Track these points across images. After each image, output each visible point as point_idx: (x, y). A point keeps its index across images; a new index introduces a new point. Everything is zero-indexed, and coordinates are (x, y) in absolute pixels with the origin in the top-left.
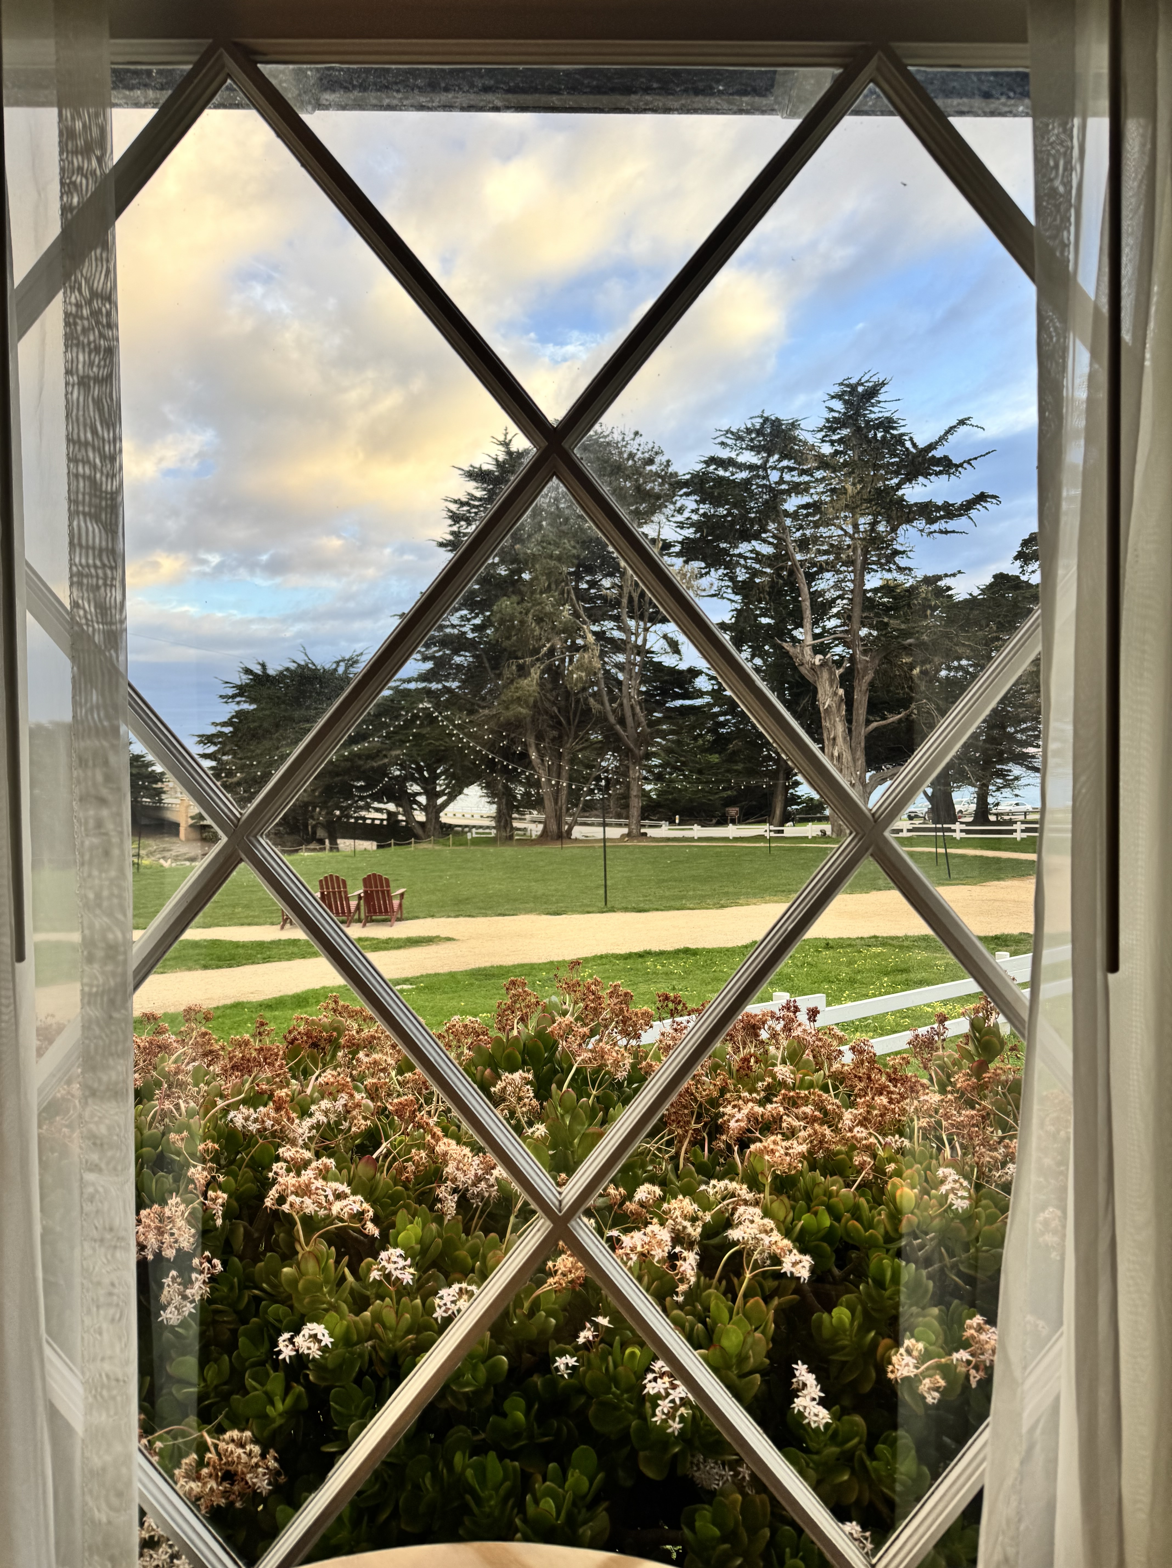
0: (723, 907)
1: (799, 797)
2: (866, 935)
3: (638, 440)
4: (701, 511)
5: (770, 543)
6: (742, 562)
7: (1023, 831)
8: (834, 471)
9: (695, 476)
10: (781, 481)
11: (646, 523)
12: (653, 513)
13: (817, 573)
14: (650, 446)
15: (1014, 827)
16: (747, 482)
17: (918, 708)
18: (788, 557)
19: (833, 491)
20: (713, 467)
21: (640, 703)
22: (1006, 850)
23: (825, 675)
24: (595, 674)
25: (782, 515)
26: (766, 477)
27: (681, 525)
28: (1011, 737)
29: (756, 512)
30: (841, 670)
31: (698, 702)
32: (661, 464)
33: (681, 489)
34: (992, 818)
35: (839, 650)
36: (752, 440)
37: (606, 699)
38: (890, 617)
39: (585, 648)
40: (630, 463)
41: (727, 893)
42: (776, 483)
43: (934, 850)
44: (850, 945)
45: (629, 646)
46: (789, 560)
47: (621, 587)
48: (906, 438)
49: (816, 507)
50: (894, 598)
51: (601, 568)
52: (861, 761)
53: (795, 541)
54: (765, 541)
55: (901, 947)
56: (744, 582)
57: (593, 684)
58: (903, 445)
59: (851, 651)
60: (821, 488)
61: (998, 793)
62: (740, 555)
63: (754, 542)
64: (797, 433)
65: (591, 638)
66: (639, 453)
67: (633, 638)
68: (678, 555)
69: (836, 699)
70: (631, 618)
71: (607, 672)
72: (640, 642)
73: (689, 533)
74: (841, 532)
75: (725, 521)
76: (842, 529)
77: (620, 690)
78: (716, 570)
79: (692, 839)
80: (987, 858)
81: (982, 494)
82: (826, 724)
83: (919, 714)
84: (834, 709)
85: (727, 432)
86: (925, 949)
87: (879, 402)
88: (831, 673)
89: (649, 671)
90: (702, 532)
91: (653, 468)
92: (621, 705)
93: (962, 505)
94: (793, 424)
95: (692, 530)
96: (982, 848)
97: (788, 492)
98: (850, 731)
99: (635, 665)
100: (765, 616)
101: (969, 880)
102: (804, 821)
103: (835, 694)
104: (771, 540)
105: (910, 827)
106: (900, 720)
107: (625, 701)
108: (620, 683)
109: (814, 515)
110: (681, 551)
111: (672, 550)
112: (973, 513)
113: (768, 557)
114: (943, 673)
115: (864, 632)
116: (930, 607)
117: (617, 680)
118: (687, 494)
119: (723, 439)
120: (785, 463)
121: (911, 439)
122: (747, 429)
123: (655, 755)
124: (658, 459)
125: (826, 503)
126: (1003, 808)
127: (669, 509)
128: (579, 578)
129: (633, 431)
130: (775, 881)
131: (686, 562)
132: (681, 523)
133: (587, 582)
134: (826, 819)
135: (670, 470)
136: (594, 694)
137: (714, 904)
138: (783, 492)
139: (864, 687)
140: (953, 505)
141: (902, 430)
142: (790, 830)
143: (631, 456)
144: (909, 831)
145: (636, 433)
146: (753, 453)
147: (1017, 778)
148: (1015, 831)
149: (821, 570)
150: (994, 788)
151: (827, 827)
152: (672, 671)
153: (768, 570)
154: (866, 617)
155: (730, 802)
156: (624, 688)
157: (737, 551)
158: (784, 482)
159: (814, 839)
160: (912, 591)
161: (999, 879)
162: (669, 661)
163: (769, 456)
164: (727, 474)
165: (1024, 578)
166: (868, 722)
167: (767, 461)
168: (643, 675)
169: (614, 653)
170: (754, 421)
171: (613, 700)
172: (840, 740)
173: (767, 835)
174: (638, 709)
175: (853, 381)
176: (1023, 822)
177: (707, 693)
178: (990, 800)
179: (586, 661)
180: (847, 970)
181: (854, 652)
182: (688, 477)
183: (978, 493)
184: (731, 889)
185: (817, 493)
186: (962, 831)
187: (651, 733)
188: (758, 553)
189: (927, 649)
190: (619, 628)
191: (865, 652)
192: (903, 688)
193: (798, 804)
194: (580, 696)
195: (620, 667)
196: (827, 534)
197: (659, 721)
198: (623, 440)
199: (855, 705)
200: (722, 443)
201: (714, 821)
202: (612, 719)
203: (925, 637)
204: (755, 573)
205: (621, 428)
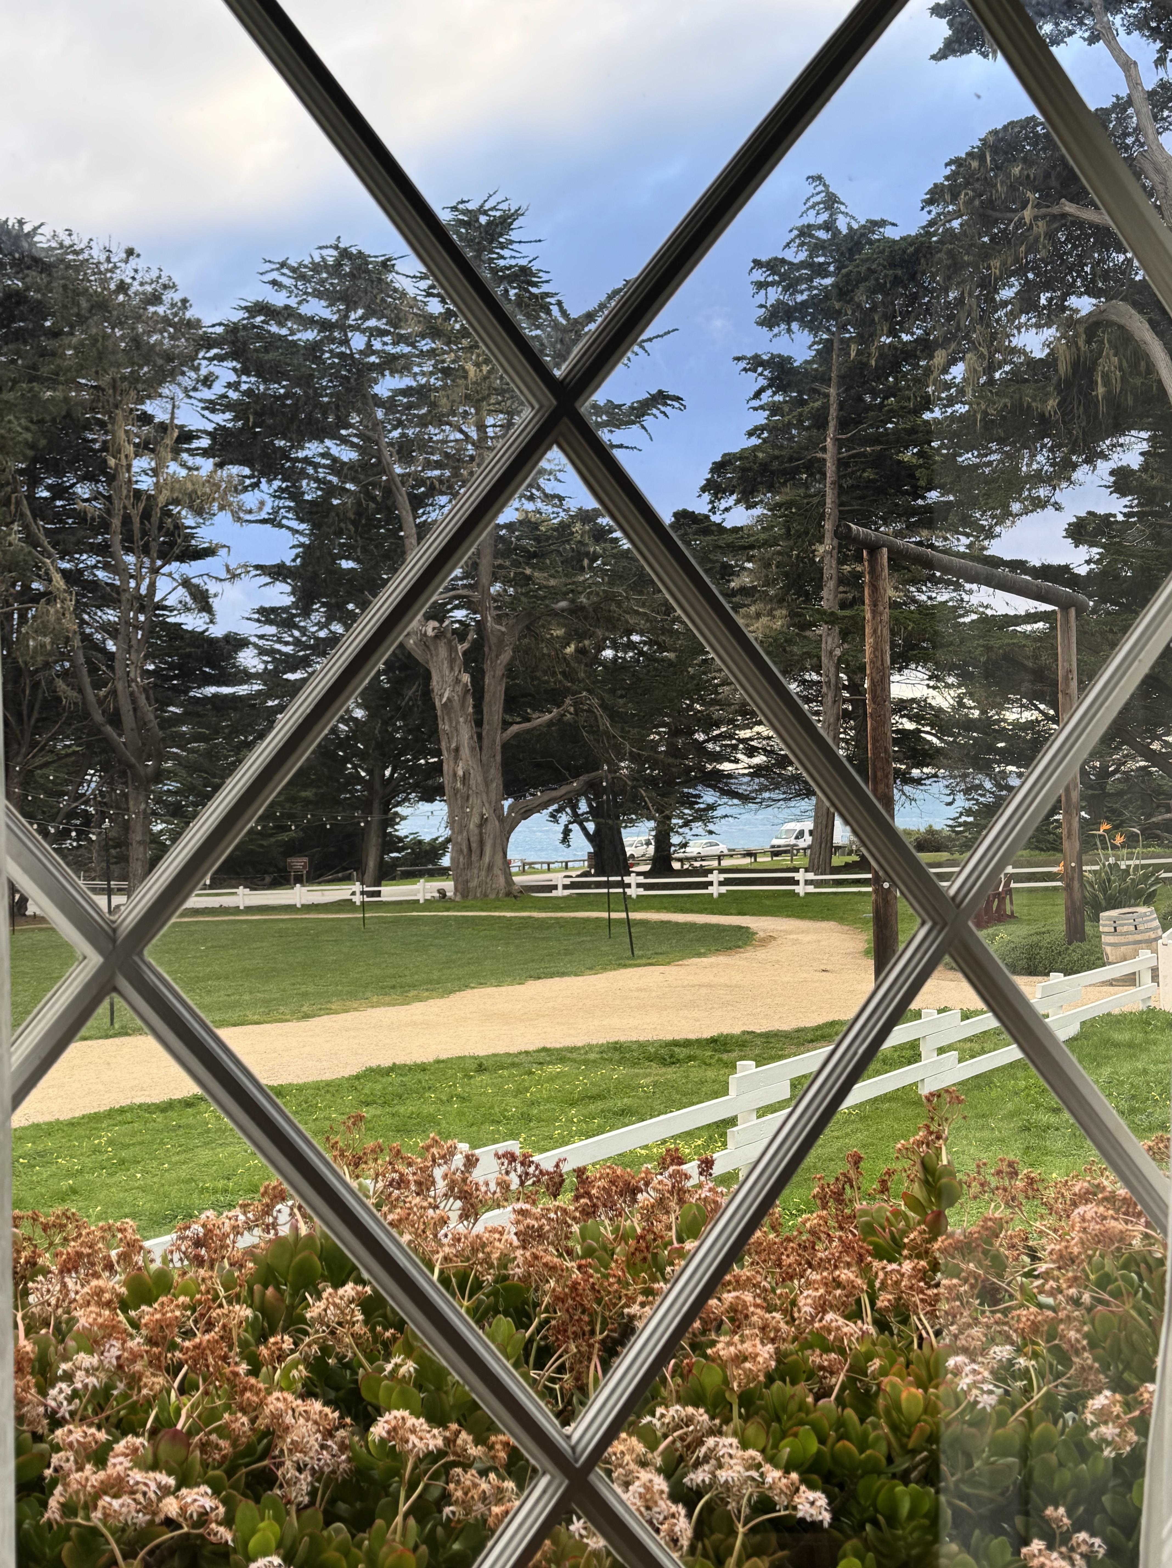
0: (306, 1016)
1: (401, 839)
2: (531, 1048)
3: (133, 262)
4: (244, 387)
5: (353, 445)
6: (310, 471)
7: (721, 884)
8: (448, 344)
9: (233, 329)
10: (369, 350)
11: (149, 397)
12: (161, 383)
13: (426, 495)
14: (154, 274)
15: (710, 878)
16: (314, 348)
17: (575, 704)
18: (382, 468)
19: (446, 372)
20: (259, 319)
21: (145, 689)
22: (700, 912)
23: (443, 652)
24: (67, 640)
25: (371, 402)
26: (346, 342)
27: (211, 406)
28: (699, 747)
29: (331, 395)
30: (466, 645)
31: (242, 690)
32: (173, 305)
33: (209, 348)
34: (676, 865)
35: (460, 614)
36: (322, 282)
37: (87, 680)
38: (533, 567)
39: (48, 596)
40: (121, 298)
41: (305, 995)
42: (361, 352)
43: (605, 915)
44: (513, 1065)
45: (125, 597)
46: (385, 474)
47: (109, 498)
48: (552, 300)
49: (421, 393)
50: (537, 539)
51: (71, 465)
52: (497, 784)
53: (391, 444)
54: (344, 441)
55: (586, 1062)
56: (312, 503)
57: (63, 657)
58: (548, 312)
59: (478, 617)
60: (428, 367)
61: (685, 830)
62: (306, 460)
63: (328, 442)
64: (390, 277)
65: (59, 581)
66: (136, 283)
67: (133, 584)
68: (206, 453)
69: (459, 688)
70: (128, 550)
71: (87, 638)
72: (143, 591)
73: (223, 418)
74: (460, 436)
75: (284, 405)
76: (461, 431)
77: (111, 668)
78: (269, 482)
79: (236, 910)
80: (677, 924)
81: (660, 392)
82: (444, 726)
83: (576, 713)
84: (456, 704)
85: (283, 265)
86: (620, 1062)
87: (512, 242)
88: (452, 649)
89: (159, 637)
90: (247, 420)
91: (161, 310)
92: (114, 692)
93: (632, 408)
94: (384, 264)
95: (228, 415)
96: (667, 910)
97: (380, 368)
98: (480, 737)
99: (137, 628)
100: (347, 558)
101: (661, 958)
102: (411, 875)
103: (457, 681)
104: (355, 440)
105: (567, 881)
106: (550, 723)
107: (120, 686)
108: (111, 656)
109: (418, 406)
110: (211, 447)
111: (195, 444)
112: (648, 421)
113: (351, 466)
114: (608, 653)
115: (496, 588)
116: (587, 554)
117: (104, 651)
118: (220, 358)
119: (275, 275)
120: (372, 323)
121: (559, 303)
122: (313, 263)
123: (170, 775)
124: (168, 297)
125: (437, 390)
126: (692, 850)
127: (188, 379)
128: (34, 482)
129: (125, 246)
130: (377, 972)
131: (220, 465)
132: (211, 402)
133: (49, 488)
134: (443, 872)
135: (188, 315)
136: (65, 674)
137: (293, 1013)
138: (372, 367)
139: (500, 671)
140: (619, 407)
141: (545, 288)
142: (391, 892)
143: (122, 287)
144: (565, 887)
145: (130, 252)
146: (324, 303)
147: (712, 807)
148: (711, 883)
149: (433, 490)
150: (680, 822)
151: (448, 886)
152: (198, 638)
153: (349, 486)
154: (500, 567)
155: (293, 849)
156: (117, 664)
157: (301, 454)
158: (374, 353)
159: (429, 904)
160: (563, 528)
161: (699, 955)
162: (193, 622)
163: (348, 310)
164: (284, 332)
165: (716, 518)
166: (506, 725)
167: (347, 317)
168: (152, 645)
169: (99, 607)
170: (325, 252)
171: (98, 684)
172: (465, 752)
173: (357, 899)
174: (142, 700)
175: (471, 206)
176: (722, 871)
177: (257, 676)
178: (675, 839)
179: (52, 618)
180: (517, 1101)
181: (484, 618)
182: (219, 330)
183: (654, 391)
184: (311, 989)
185: (423, 374)
186: (639, 885)
187: (163, 739)
188: (335, 460)
189: (586, 618)
190: (106, 567)
191: (498, 619)
192: (554, 674)
193: (399, 850)
194: (40, 676)
195: (111, 630)
196: (440, 437)
197: (177, 720)
198: (108, 260)
199: (487, 697)
200: (274, 283)
201: (268, 879)
202: (98, 717)
203: (583, 599)
204: (330, 491)
205: (104, 241)
